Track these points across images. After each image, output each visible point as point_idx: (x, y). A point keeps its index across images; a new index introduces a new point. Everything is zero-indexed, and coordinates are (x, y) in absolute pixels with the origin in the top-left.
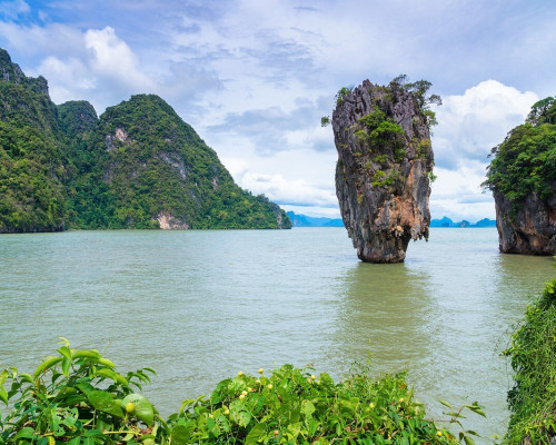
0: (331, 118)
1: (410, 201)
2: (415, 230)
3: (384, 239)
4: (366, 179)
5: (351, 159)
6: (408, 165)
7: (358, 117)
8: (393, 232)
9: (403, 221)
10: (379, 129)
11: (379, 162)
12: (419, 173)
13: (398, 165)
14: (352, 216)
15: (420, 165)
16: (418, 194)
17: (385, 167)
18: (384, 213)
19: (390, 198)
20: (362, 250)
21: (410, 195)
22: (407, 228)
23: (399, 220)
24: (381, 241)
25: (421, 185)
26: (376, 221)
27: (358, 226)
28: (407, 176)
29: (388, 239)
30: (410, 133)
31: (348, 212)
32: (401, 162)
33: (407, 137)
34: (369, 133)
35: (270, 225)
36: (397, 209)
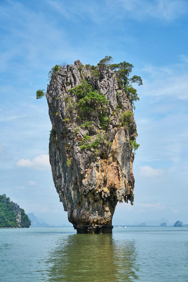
0: (45, 92)
1: (115, 164)
2: (120, 192)
3: (92, 201)
4: (74, 143)
5: (61, 125)
6: (113, 131)
7: (69, 88)
8: (100, 193)
9: (109, 183)
10: (86, 97)
11: (86, 128)
12: (123, 139)
13: (104, 131)
14: (63, 180)
15: (123, 132)
16: (123, 158)
17: (92, 133)
18: (91, 174)
19: (96, 160)
20: (72, 212)
21: (115, 159)
22: (113, 190)
23: (105, 182)
24: (89, 203)
25: (125, 151)
26: (84, 181)
27: (68, 189)
28: (112, 141)
29: (96, 201)
30: (114, 103)
31: (60, 176)
32: (106, 129)
33: (112, 107)
34: (77, 101)
35: (10, 223)
36: (102, 171)
